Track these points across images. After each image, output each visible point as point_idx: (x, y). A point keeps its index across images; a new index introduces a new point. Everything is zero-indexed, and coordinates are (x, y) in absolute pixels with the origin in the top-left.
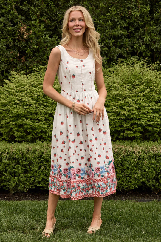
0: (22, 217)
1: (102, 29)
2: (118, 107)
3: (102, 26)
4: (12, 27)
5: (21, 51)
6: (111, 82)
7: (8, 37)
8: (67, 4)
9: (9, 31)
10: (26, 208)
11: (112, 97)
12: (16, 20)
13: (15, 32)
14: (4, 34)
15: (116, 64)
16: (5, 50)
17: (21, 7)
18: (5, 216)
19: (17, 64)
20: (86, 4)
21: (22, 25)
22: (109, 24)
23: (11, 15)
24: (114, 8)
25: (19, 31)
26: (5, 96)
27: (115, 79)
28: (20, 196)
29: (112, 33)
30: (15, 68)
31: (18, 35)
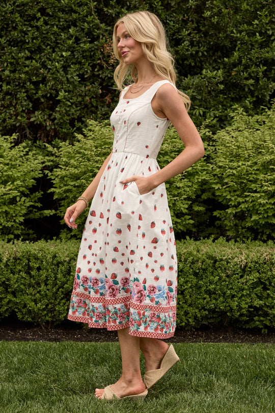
0: (105, 370)
1: (245, 47)
2: (272, 182)
3: (245, 43)
4: (89, 43)
5: (104, 85)
6: (261, 140)
7: (83, 61)
8: (185, 5)
9: (83, 51)
10: (111, 355)
11: (262, 166)
12: (96, 32)
13: (94, 53)
14: (76, 56)
15: (269, 109)
16: (78, 83)
17: (105, 9)
18: (76, 368)
19: (97, 108)
20: (218, 4)
21: (106, 41)
22: (256, 39)
23: (88, 23)
24: (267, 12)
25: (101, 51)
26: (77, 161)
27: (266, 135)
28: (101, 335)
29: (263, 55)
30: (93, 115)
31: (100, 58)
